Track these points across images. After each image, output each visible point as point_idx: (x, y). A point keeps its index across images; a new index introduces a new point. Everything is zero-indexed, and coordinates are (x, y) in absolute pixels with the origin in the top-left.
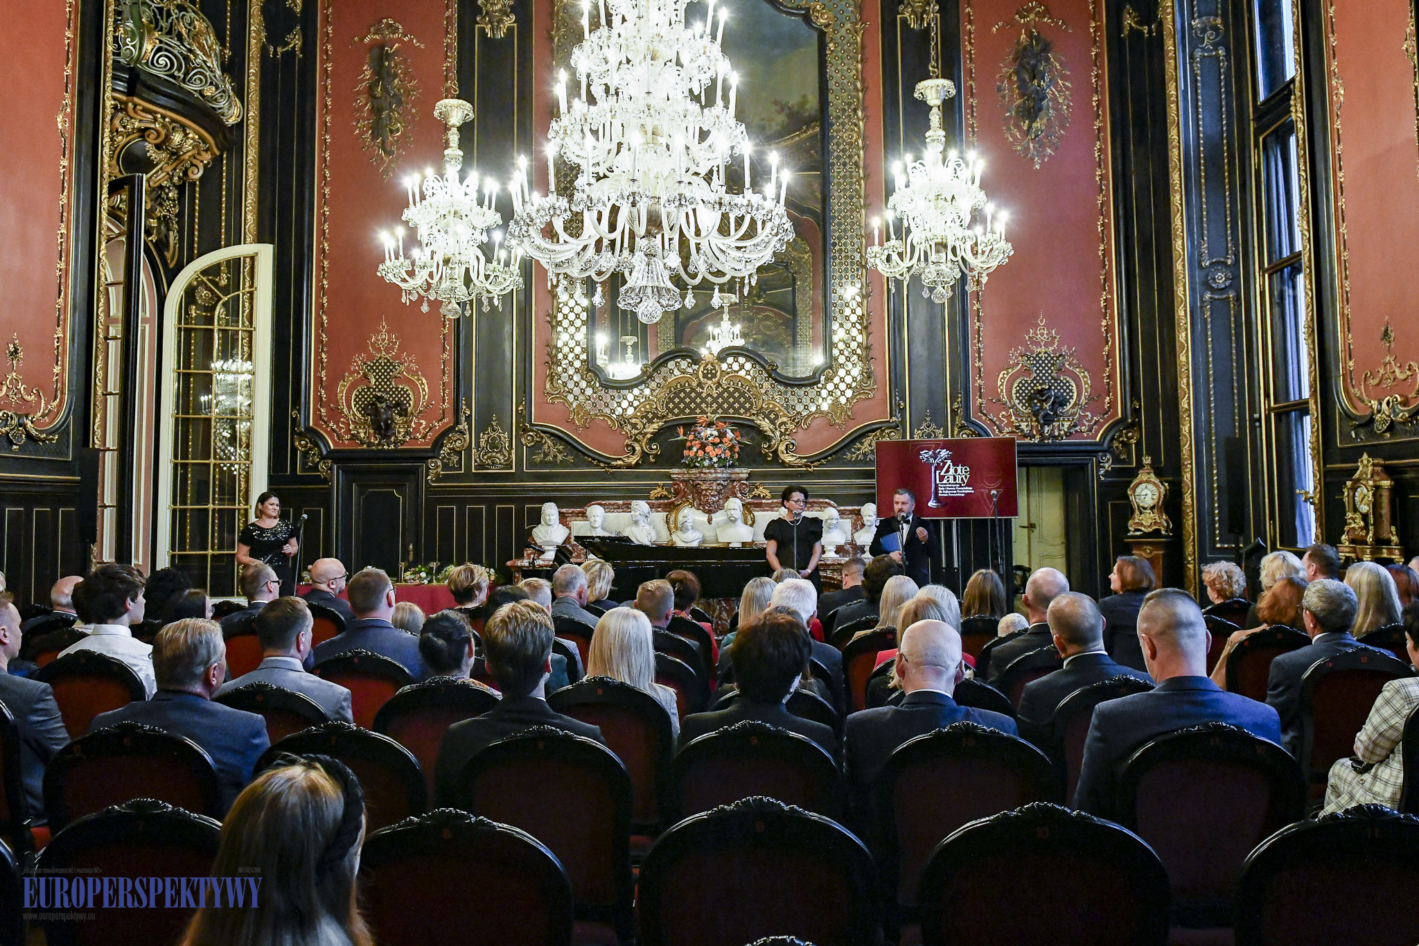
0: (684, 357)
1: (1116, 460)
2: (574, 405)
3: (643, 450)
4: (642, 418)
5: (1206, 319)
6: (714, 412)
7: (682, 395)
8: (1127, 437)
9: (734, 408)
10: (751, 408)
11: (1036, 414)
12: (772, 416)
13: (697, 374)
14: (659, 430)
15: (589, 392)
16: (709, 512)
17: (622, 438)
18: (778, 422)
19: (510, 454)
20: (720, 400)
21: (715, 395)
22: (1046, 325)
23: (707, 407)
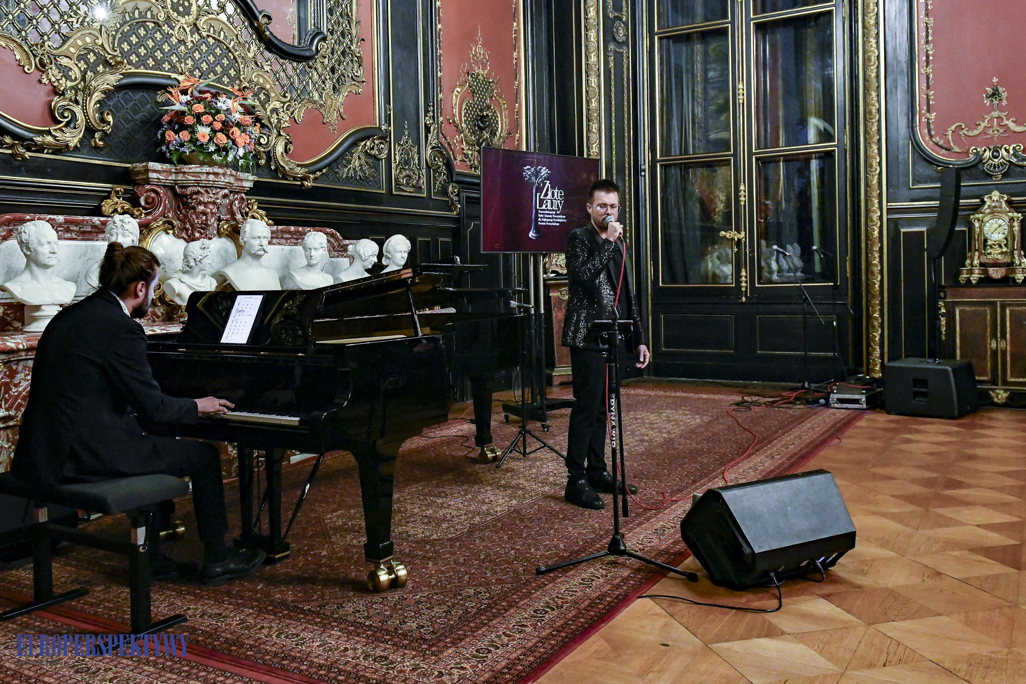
3: (88, 124)
4: (79, 59)
5: (610, 69)
6: (190, 73)
7: (142, 32)
12: (263, 97)
14: (114, 88)
17: (43, 92)
18: (269, 107)
20: (197, 55)
21: (190, 45)
23: (180, 61)
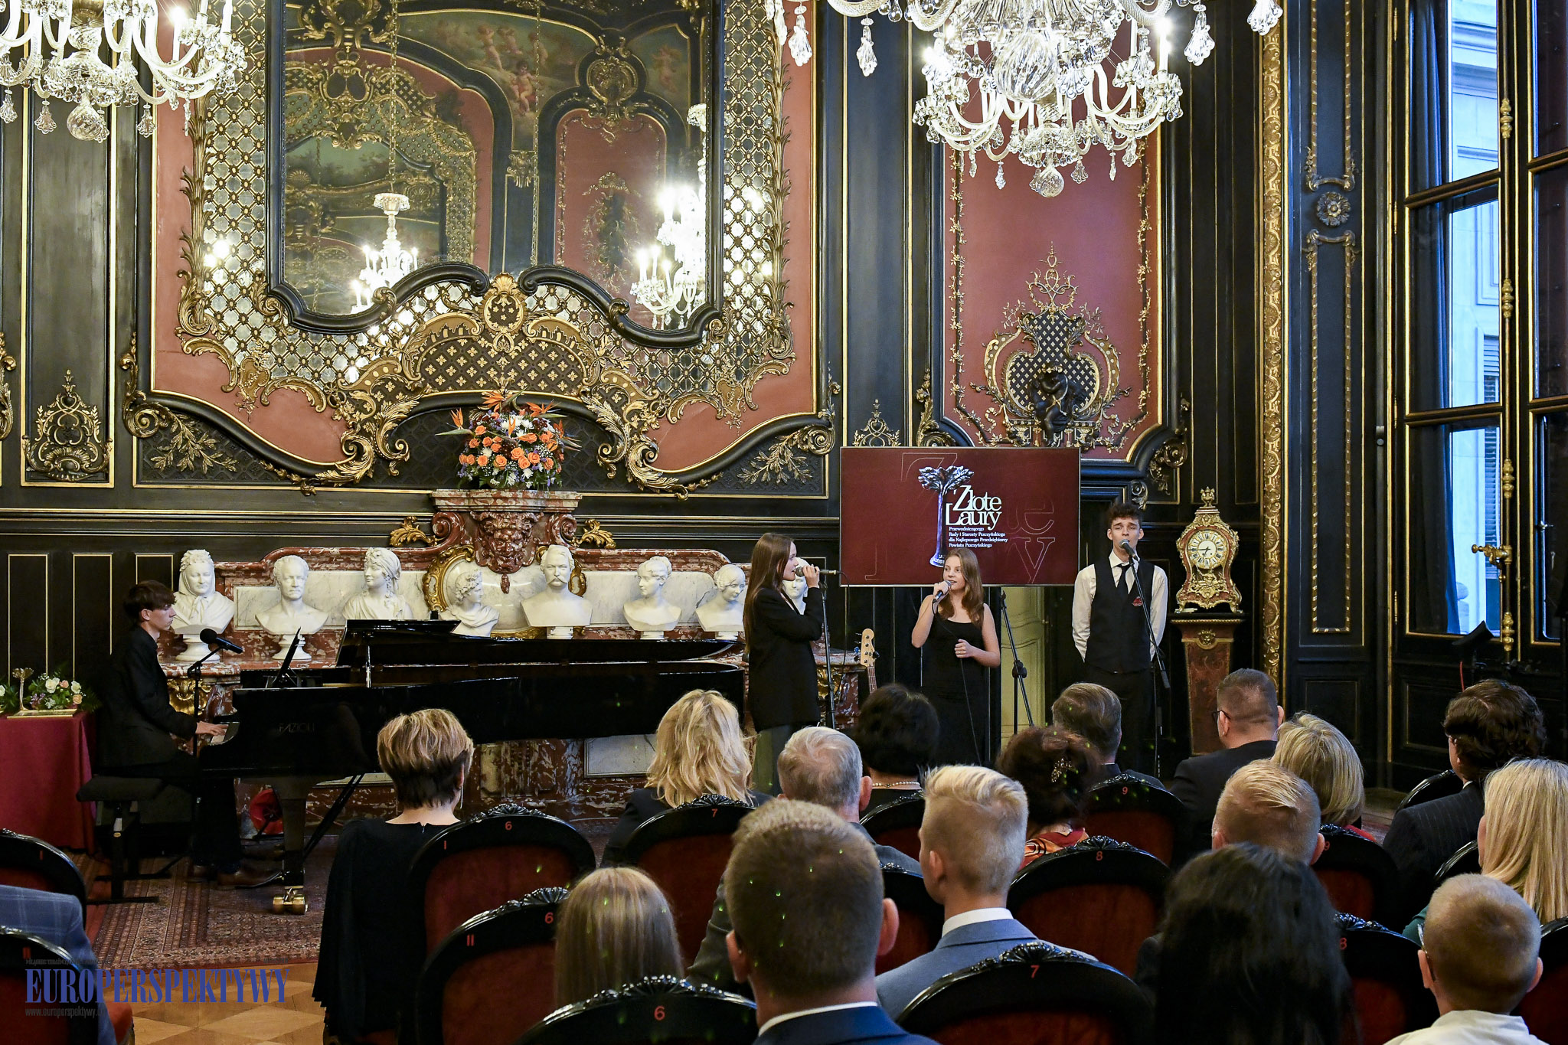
0: (455, 280)
1: (1154, 493)
2: (239, 359)
3: (378, 455)
4: (375, 390)
5: (1310, 273)
6: (512, 386)
7: (452, 351)
8: (1170, 456)
9: (547, 380)
10: (579, 381)
11: (1040, 414)
12: (616, 398)
13: (481, 314)
14: (410, 414)
15: (268, 335)
16: (505, 571)
17: (335, 427)
18: (627, 410)
19: (103, 451)
20: (523, 365)
21: (513, 355)
22: (1060, 268)
23: (499, 375)
